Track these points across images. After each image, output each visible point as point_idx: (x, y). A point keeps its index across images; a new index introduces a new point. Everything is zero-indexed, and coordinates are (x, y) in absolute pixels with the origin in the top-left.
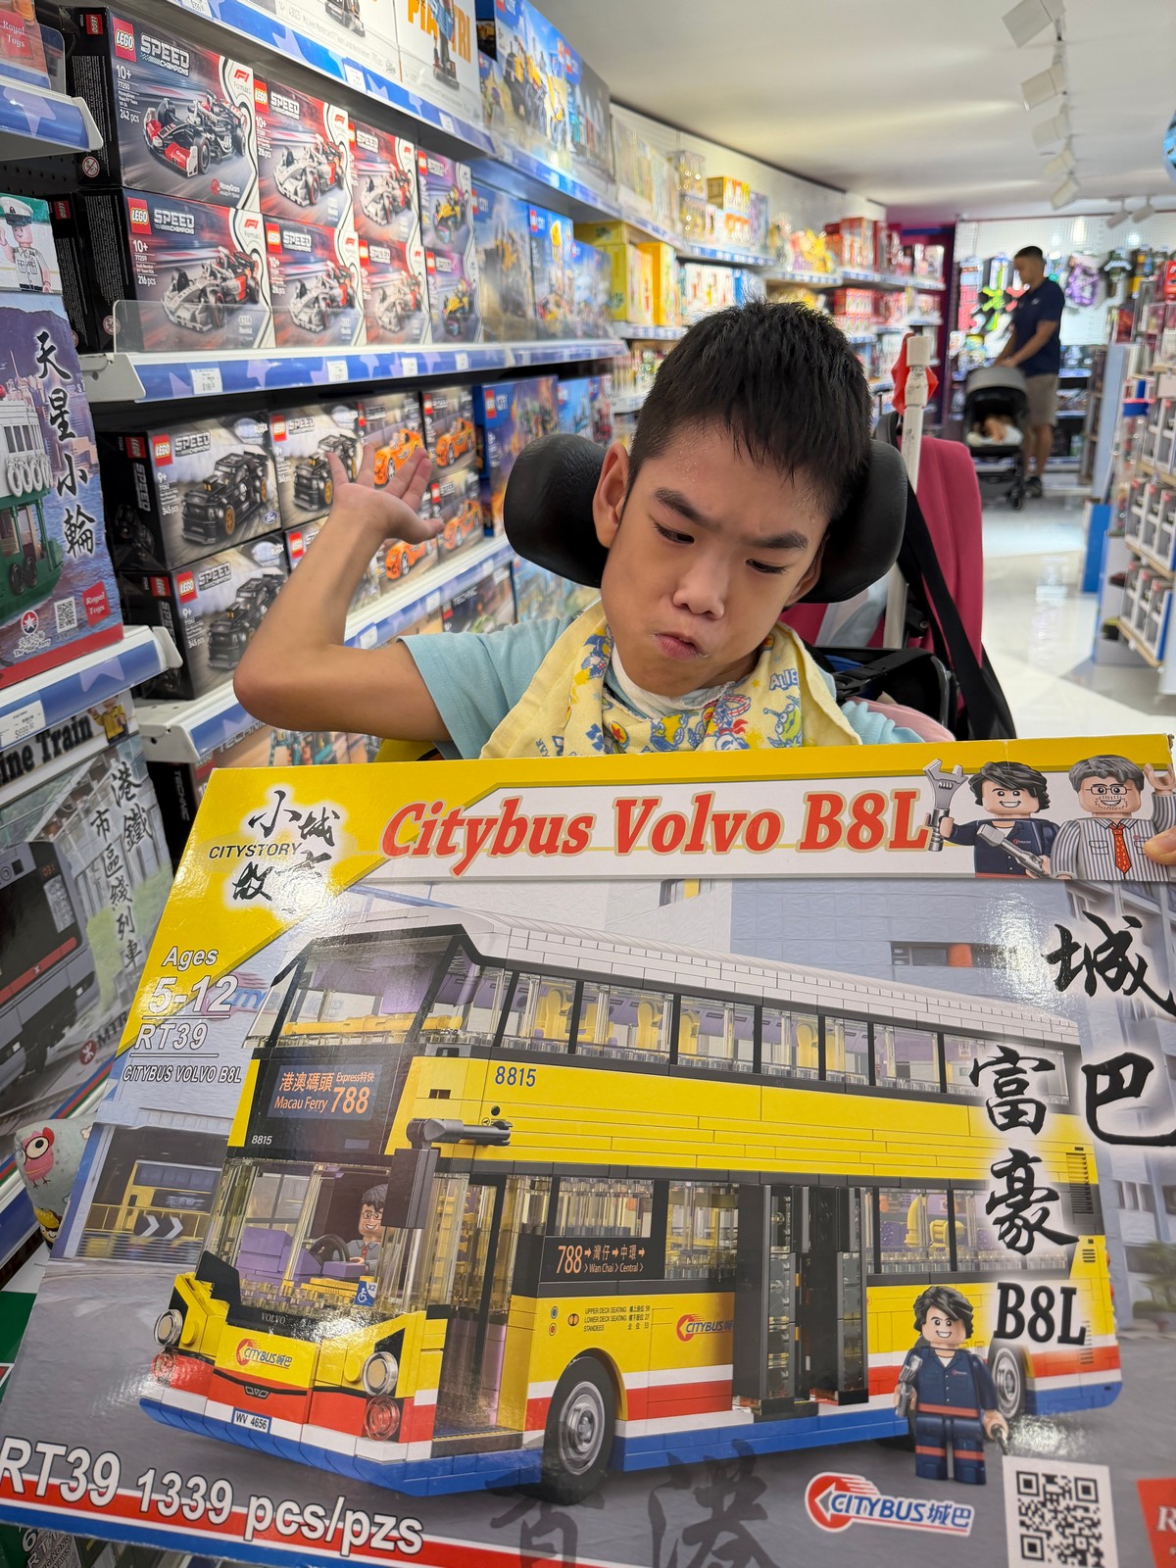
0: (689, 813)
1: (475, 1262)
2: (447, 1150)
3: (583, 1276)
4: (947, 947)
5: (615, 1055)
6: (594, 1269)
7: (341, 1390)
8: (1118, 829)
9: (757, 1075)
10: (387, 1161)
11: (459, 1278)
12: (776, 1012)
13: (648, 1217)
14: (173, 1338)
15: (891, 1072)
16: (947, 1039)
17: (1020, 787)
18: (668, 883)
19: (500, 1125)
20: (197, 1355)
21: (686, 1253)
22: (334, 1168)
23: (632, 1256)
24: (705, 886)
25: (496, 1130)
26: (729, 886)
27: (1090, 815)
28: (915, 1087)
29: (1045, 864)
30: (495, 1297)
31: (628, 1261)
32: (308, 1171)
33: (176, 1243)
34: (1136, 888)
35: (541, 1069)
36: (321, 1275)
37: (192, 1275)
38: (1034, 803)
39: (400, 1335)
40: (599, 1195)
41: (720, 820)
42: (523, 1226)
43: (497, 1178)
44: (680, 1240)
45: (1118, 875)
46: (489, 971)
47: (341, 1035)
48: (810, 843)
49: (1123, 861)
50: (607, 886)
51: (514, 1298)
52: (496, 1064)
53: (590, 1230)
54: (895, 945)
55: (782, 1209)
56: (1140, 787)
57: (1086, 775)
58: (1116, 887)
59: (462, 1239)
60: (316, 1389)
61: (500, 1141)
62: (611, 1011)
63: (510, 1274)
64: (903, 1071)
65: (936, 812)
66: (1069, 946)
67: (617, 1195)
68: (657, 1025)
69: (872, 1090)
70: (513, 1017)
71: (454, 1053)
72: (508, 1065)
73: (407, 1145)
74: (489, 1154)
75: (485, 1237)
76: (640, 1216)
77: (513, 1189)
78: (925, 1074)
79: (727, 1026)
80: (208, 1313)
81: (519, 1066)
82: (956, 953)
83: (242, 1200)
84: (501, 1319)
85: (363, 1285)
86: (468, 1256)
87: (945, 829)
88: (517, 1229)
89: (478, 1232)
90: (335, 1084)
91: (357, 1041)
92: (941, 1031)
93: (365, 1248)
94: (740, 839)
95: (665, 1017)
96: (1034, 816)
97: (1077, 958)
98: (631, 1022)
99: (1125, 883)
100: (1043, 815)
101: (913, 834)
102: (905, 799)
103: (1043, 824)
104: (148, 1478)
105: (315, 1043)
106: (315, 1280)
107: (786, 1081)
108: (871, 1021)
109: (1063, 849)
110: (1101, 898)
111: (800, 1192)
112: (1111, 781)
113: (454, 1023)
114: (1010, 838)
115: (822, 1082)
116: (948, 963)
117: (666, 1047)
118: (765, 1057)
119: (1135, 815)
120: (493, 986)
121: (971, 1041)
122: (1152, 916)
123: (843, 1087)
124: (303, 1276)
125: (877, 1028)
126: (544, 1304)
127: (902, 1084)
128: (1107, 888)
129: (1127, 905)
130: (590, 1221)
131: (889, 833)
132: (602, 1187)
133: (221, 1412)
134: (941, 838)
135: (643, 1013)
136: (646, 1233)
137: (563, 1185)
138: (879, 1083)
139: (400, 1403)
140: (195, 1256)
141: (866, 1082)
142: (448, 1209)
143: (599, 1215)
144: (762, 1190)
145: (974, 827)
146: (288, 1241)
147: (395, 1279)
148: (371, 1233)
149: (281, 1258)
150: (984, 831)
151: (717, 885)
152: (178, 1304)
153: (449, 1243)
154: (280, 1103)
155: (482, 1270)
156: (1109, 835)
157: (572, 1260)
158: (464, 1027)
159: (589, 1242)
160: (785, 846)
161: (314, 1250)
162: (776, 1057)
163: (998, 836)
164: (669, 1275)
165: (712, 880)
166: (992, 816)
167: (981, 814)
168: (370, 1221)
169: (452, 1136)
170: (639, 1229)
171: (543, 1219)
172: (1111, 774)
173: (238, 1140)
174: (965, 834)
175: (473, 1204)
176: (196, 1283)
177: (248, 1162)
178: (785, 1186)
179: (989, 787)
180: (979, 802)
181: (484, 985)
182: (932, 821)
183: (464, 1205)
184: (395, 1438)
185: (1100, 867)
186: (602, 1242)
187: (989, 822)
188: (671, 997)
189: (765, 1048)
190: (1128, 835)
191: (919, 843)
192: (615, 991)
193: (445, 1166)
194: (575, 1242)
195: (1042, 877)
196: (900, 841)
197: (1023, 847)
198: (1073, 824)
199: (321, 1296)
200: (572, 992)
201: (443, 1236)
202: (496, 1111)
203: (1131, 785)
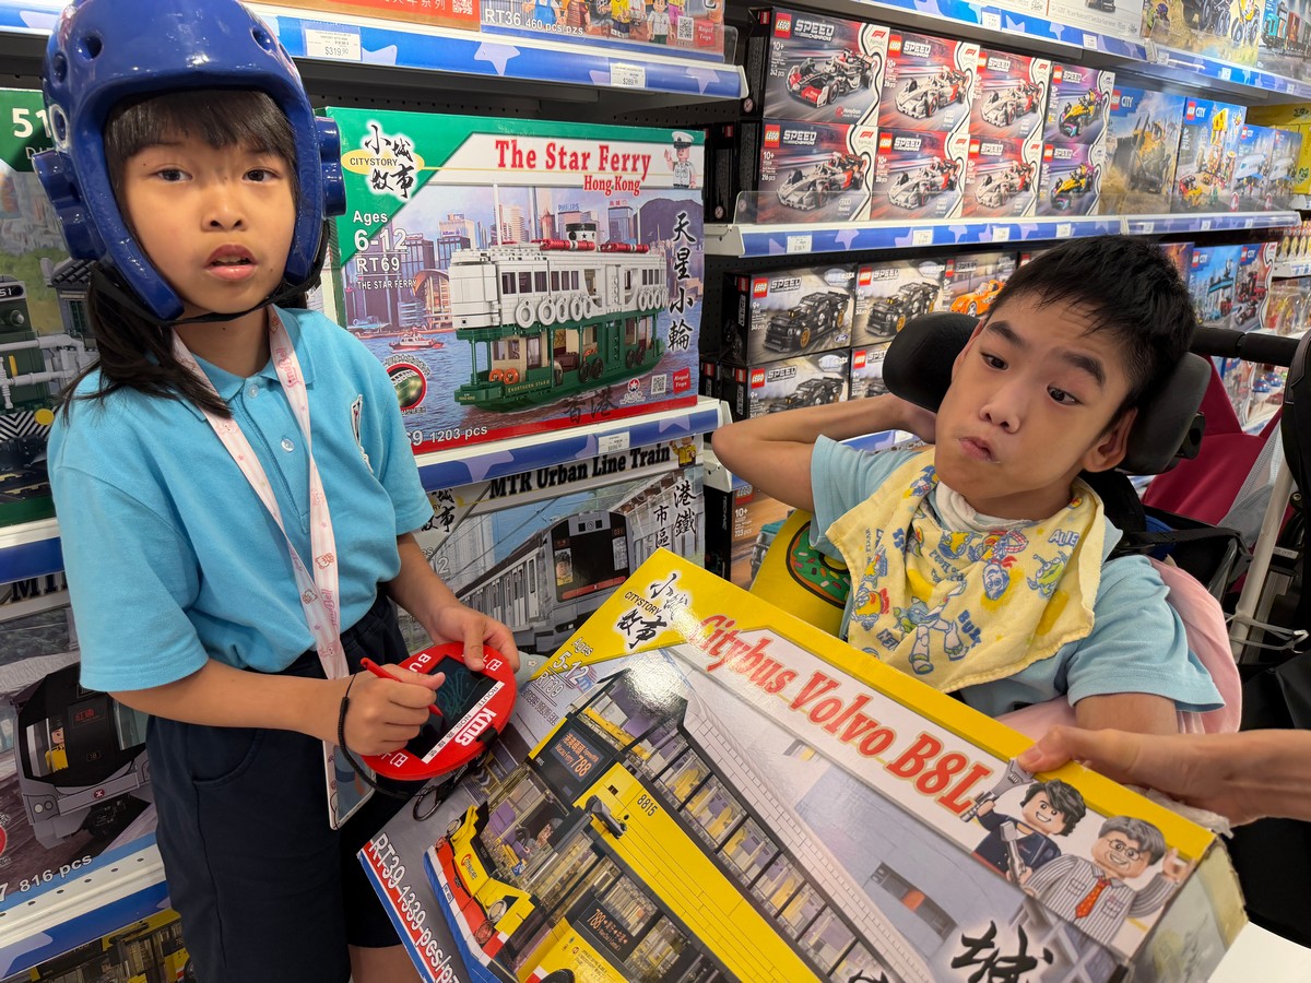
0: (848, 703)
1: (564, 888)
2: (595, 823)
3: (596, 932)
4: (911, 888)
5: (695, 827)
6: (602, 933)
7: (481, 906)
8: (1104, 883)
9: (746, 891)
10: (571, 808)
11: (553, 890)
12: (786, 861)
13: (642, 925)
14: (451, 833)
15: (812, 942)
16: (859, 945)
19: (623, 826)
20: (453, 848)
21: (641, 958)
22: (552, 796)
23: (620, 940)
24: (816, 757)
25: (619, 827)
26: (827, 765)
27: (1092, 859)
28: (816, 961)
29: (1025, 875)
30: (558, 912)
31: (616, 941)
32: (543, 790)
33: (482, 789)
34: (1075, 934)
35: (660, 810)
36: (511, 846)
37: (476, 808)
38: (1061, 826)
39: (516, 898)
40: (632, 897)
41: (861, 718)
42: (593, 886)
45: (1070, 916)
46: (680, 737)
47: (602, 729)
48: (895, 768)
49: (1084, 909)
51: (564, 919)
52: (645, 792)
53: (615, 911)
54: (883, 866)
56: (1152, 862)
57: (1119, 829)
58: (1061, 924)
59: (567, 872)
60: (474, 898)
61: (616, 834)
63: (571, 905)
64: (818, 946)
66: (987, 941)
67: (638, 903)
68: (726, 825)
69: (793, 944)
70: (671, 770)
71: (633, 772)
72: (649, 796)
73: (583, 807)
74: (608, 838)
75: (576, 879)
76: (638, 923)
77: (603, 864)
78: (828, 957)
79: (757, 851)
80: (468, 831)
81: (653, 800)
82: (914, 896)
83: (513, 787)
84: (552, 925)
86: (563, 882)
87: (983, 809)
88: (589, 886)
89: (576, 873)
90: (582, 753)
91: (604, 736)
92: (860, 938)
94: (858, 740)
95: (733, 823)
97: (984, 954)
98: (716, 814)
101: (960, 801)
102: (981, 771)
104: (407, 889)
105: (590, 725)
106: (508, 847)
107: (758, 905)
108: (829, 902)
109: (1048, 872)
110: (1042, 924)
113: (645, 756)
114: (1019, 842)
115: (774, 921)
116: (902, 899)
117: (720, 841)
118: (759, 884)
119: (1127, 881)
120: (675, 747)
121: (870, 957)
122: (1066, 961)
123: (781, 931)
124: (506, 842)
125: (828, 910)
126: (572, 933)
127: (811, 954)
129: (1056, 942)
130: (618, 907)
131: (946, 791)
132: (636, 893)
133: (443, 880)
134: (975, 814)
135: (726, 812)
136: (634, 934)
137: (622, 879)
138: (800, 943)
139: (494, 931)
140: (482, 801)
141: (794, 937)
142: (574, 853)
143: (624, 907)
144: (699, 955)
145: (1004, 818)
146: (513, 820)
147: (532, 871)
148: (541, 839)
149: (506, 826)
150: (1007, 826)
151: (823, 761)
152: (463, 819)
153: (562, 871)
154: (558, 748)
155: (563, 895)
156: (1093, 883)
157: (598, 920)
158: (647, 761)
159: (610, 918)
160: (880, 760)
161: (518, 832)
162: (765, 888)
164: (627, 963)
165: (822, 755)
166: (1022, 819)
168: (545, 835)
169: (602, 817)
170: (633, 929)
171: (602, 890)
173: (532, 755)
174: (993, 821)
175: (585, 857)
176: (474, 814)
177: (529, 768)
178: (710, 962)
180: (1023, 804)
181: (673, 743)
183: (581, 856)
184: (482, 946)
185: (1063, 903)
186: (615, 922)
187: (1016, 822)
188: (745, 813)
189: (764, 877)
190: (1107, 892)
192: (724, 790)
193: (589, 829)
194: (605, 912)
195: (1015, 882)
196: (948, 802)
197: (1022, 854)
198: (1074, 859)
199: (505, 856)
200: (704, 776)
201: (563, 864)
202: (626, 817)
203: (1147, 857)
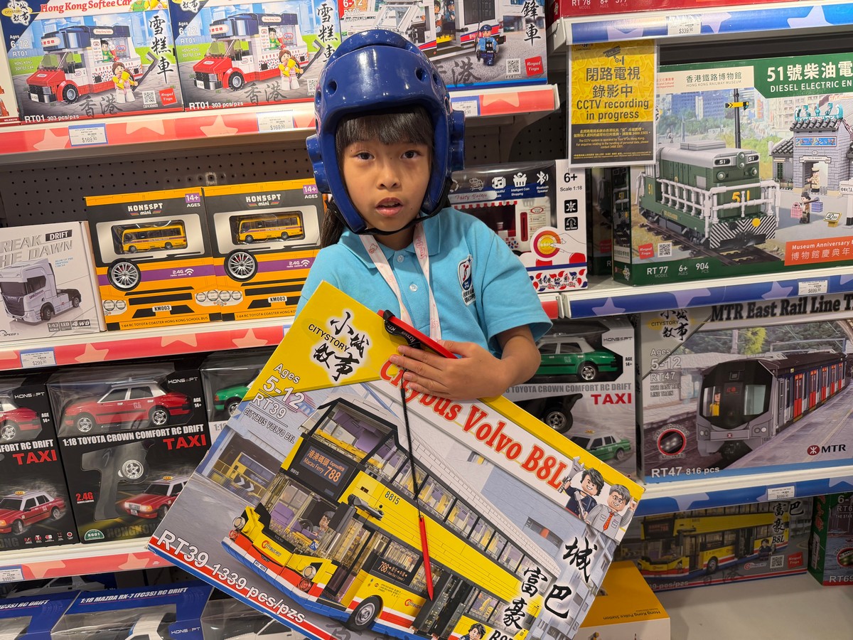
0: (495, 427)
4: (543, 528)
5: (428, 508)
7: (295, 571)
8: (612, 514)
9: (467, 540)
10: (338, 504)
11: (347, 556)
12: (483, 522)
13: (413, 566)
14: (240, 527)
15: (505, 559)
16: (525, 557)
17: (596, 483)
18: (475, 453)
19: (380, 512)
21: (419, 582)
22: (318, 497)
24: (485, 462)
25: (378, 513)
26: (492, 467)
27: (607, 505)
28: (508, 567)
29: (585, 515)
30: (356, 567)
31: (401, 576)
34: (604, 537)
35: (402, 500)
37: (253, 509)
38: (596, 491)
39: (321, 564)
40: (401, 552)
41: (503, 437)
42: (374, 550)
43: (372, 530)
44: (419, 578)
46: (399, 452)
47: (337, 446)
48: (525, 466)
49: (606, 527)
50: (454, 441)
51: (361, 570)
52: (388, 489)
53: (394, 561)
54: (530, 519)
55: (452, 584)
56: (626, 504)
57: (615, 491)
58: (599, 534)
60: (286, 567)
61: (378, 518)
62: (434, 492)
63: (364, 562)
64: (508, 561)
65: (568, 478)
67: (407, 555)
68: (446, 506)
71: (375, 477)
73: (347, 502)
74: (373, 520)
75: (360, 547)
76: (411, 565)
77: (376, 536)
78: (513, 565)
79: (467, 518)
80: (256, 525)
82: (544, 531)
83: (280, 491)
85: (314, 542)
87: (566, 486)
89: (359, 544)
90: (329, 465)
91: (343, 453)
92: (525, 554)
93: (319, 531)
94: (505, 450)
95: (449, 504)
96: (593, 496)
97: (574, 551)
98: (438, 500)
99: (602, 533)
100: (595, 497)
101: (556, 482)
102: (563, 466)
103: (594, 501)
104: (218, 566)
105: (327, 444)
106: (297, 533)
107: (474, 546)
108: (509, 540)
109: (594, 513)
110: (593, 535)
111: (460, 581)
112: (620, 497)
113: (380, 466)
114: (582, 500)
115: (484, 552)
116: (540, 533)
117: (445, 515)
119: (619, 513)
121: (531, 561)
122: (602, 548)
123: (489, 557)
124: (295, 530)
125: (509, 543)
126: (370, 577)
127: (505, 565)
128: (596, 532)
129: (598, 541)
130: (395, 559)
131: (550, 478)
132: (404, 550)
133: (251, 559)
134: (564, 488)
135: (444, 498)
136: (410, 571)
137: (392, 543)
138: (499, 561)
139: (312, 583)
140: (256, 503)
142: (352, 532)
143: (399, 558)
144: (450, 575)
146: (293, 515)
147: (326, 546)
148: (323, 527)
149: (289, 520)
150: (577, 493)
151: (489, 464)
152: (245, 515)
153: (348, 543)
154: (306, 461)
155: (355, 557)
156: (608, 515)
158: (382, 469)
159: (392, 565)
160: (517, 461)
161: (301, 522)
162: (476, 537)
163: (579, 497)
164: (411, 586)
165: (489, 461)
166: (582, 489)
167: (579, 486)
168: (324, 522)
169: (363, 508)
170: (409, 568)
171: (381, 551)
172: (622, 494)
173: (286, 468)
174: (571, 491)
175: (361, 534)
176: (254, 513)
177: (287, 477)
178: (457, 577)
179: (588, 477)
180: (581, 482)
181: (396, 457)
182: (565, 480)
183: (358, 533)
184: (307, 592)
185: (599, 525)
186: (396, 567)
187: (580, 491)
188: (455, 498)
189: (474, 532)
190: (613, 518)
191: (556, 487)
192: (438, 485)
193: (356, 516)
194: (388, 563)
195: (582, 519)
196: (551, 483)
197: (583, 505)
199: (298, 539)
200: (424, 477)
202: (381, 507)
203: (625, 501)
